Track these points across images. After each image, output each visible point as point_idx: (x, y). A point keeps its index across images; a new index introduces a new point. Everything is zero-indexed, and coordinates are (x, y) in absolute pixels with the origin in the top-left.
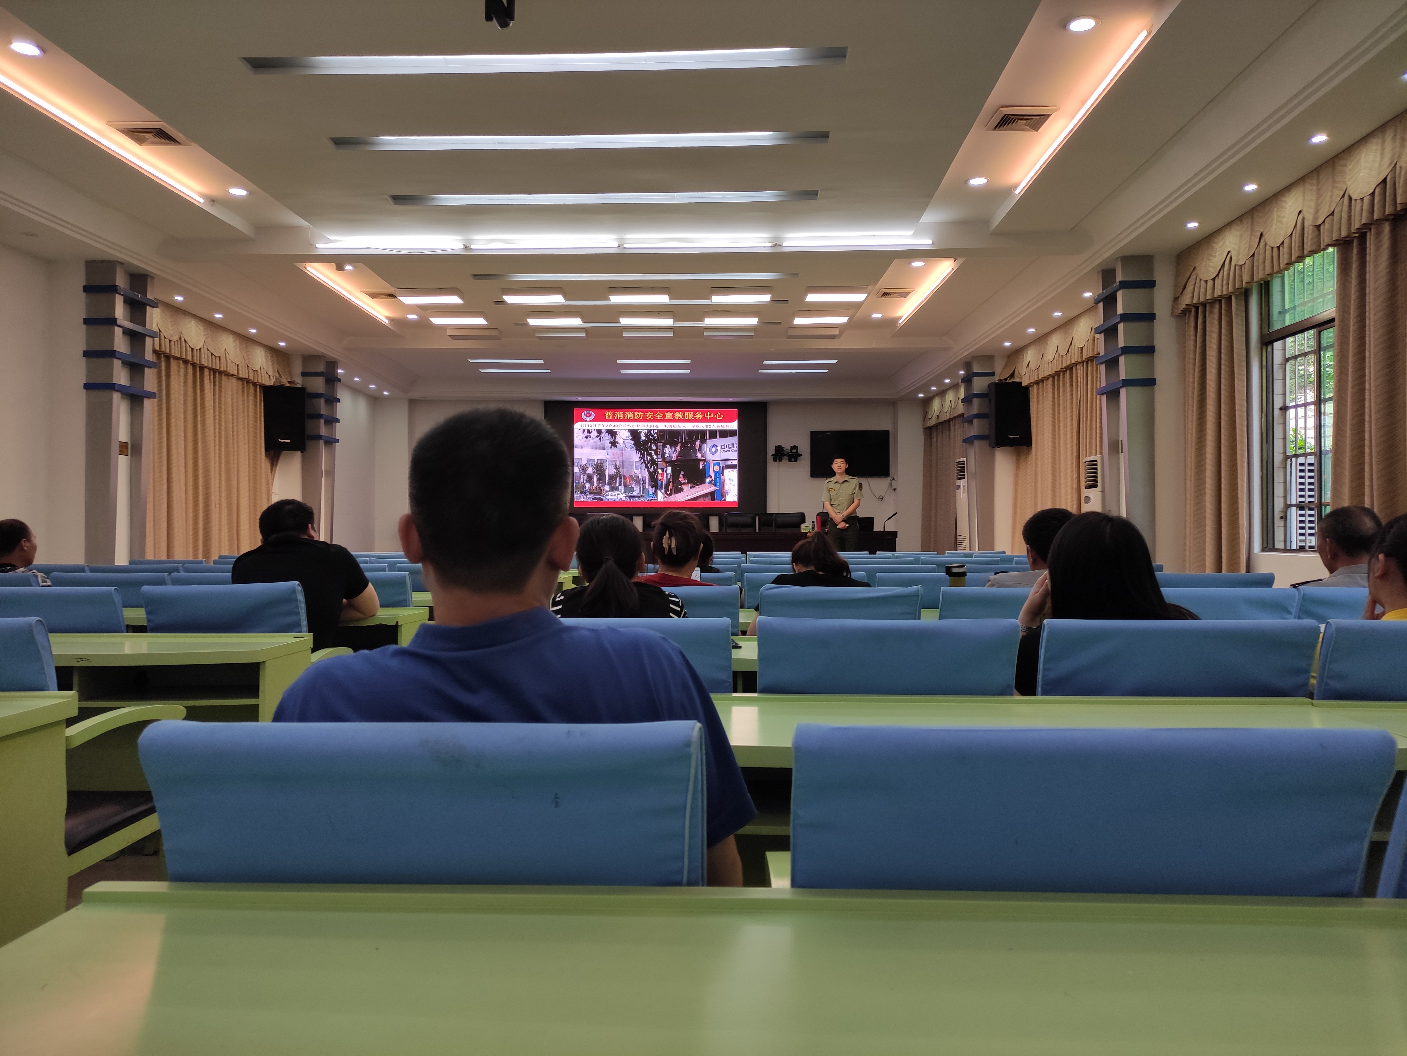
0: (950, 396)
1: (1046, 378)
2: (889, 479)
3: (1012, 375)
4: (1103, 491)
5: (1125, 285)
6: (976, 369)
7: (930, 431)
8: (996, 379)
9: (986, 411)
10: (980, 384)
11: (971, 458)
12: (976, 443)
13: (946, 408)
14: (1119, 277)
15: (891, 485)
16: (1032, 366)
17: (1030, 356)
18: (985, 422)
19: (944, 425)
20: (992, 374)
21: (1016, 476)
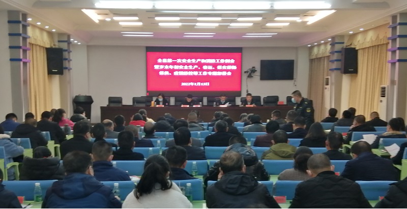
0: (322, 47)
1: (366, 48)
2: (293, 81)
3: (351, 44)
4: (387, 99)
5: (400, 24)
6: (337, 41)
7: (312, 61)
8: (345, 45)
9: (340, 58)
10: (338, 47)
11: (332, 77)
12: (335, 71)
13: (321, 52)
14: (398, 21)
15: (294, 83)
16: (360, 42)
17: (360, 38)
18: (339, 63)
19: (319, 59)
20: (343, 43)
21: (351, 85)
